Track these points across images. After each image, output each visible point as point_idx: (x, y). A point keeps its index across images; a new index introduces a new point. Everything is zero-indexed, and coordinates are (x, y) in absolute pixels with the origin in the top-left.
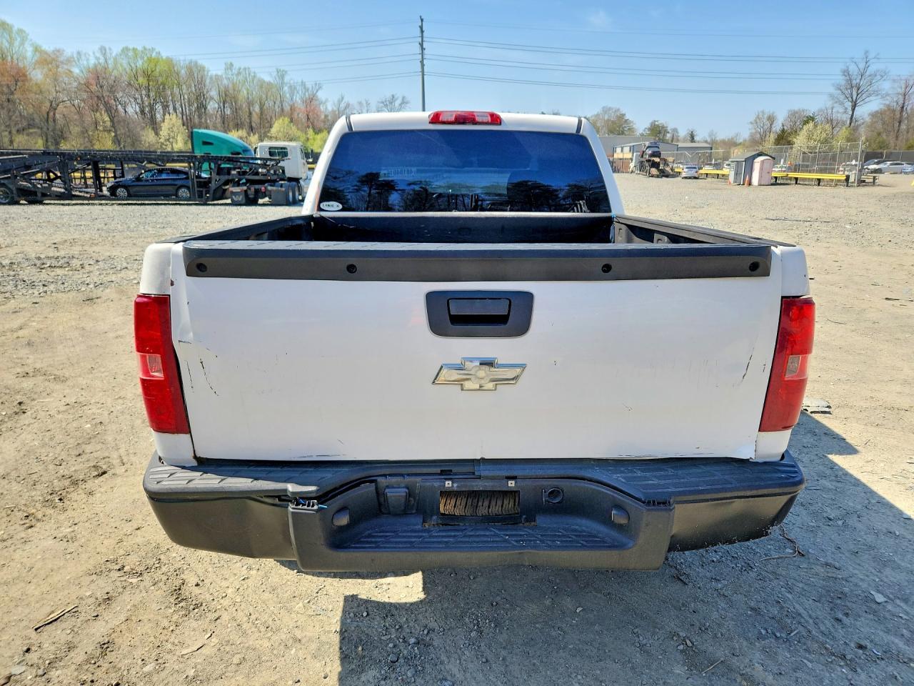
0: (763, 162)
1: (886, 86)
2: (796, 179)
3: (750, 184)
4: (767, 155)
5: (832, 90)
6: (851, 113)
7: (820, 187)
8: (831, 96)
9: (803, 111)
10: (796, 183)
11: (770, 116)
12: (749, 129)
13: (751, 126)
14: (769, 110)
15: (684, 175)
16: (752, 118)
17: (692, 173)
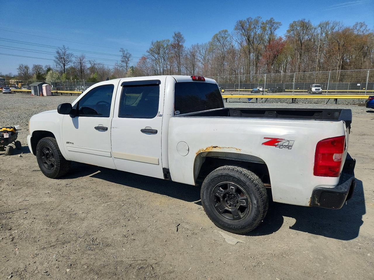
0: (46, 86)
1: (73, 59)
2: (61, 93)
3: (43, 95)
4: (46, 84)
5: (54, 59)
6: (64, 68)
7: (72, 96)
8: (55, 61)
9: (40, 65)
10: (62, 95)
11: (26, 67)
12: (18, 72)
13: (18, 70)
14: (25, 64)
15: (4, 91)
16: (18, 67)
17: (8, 91)
